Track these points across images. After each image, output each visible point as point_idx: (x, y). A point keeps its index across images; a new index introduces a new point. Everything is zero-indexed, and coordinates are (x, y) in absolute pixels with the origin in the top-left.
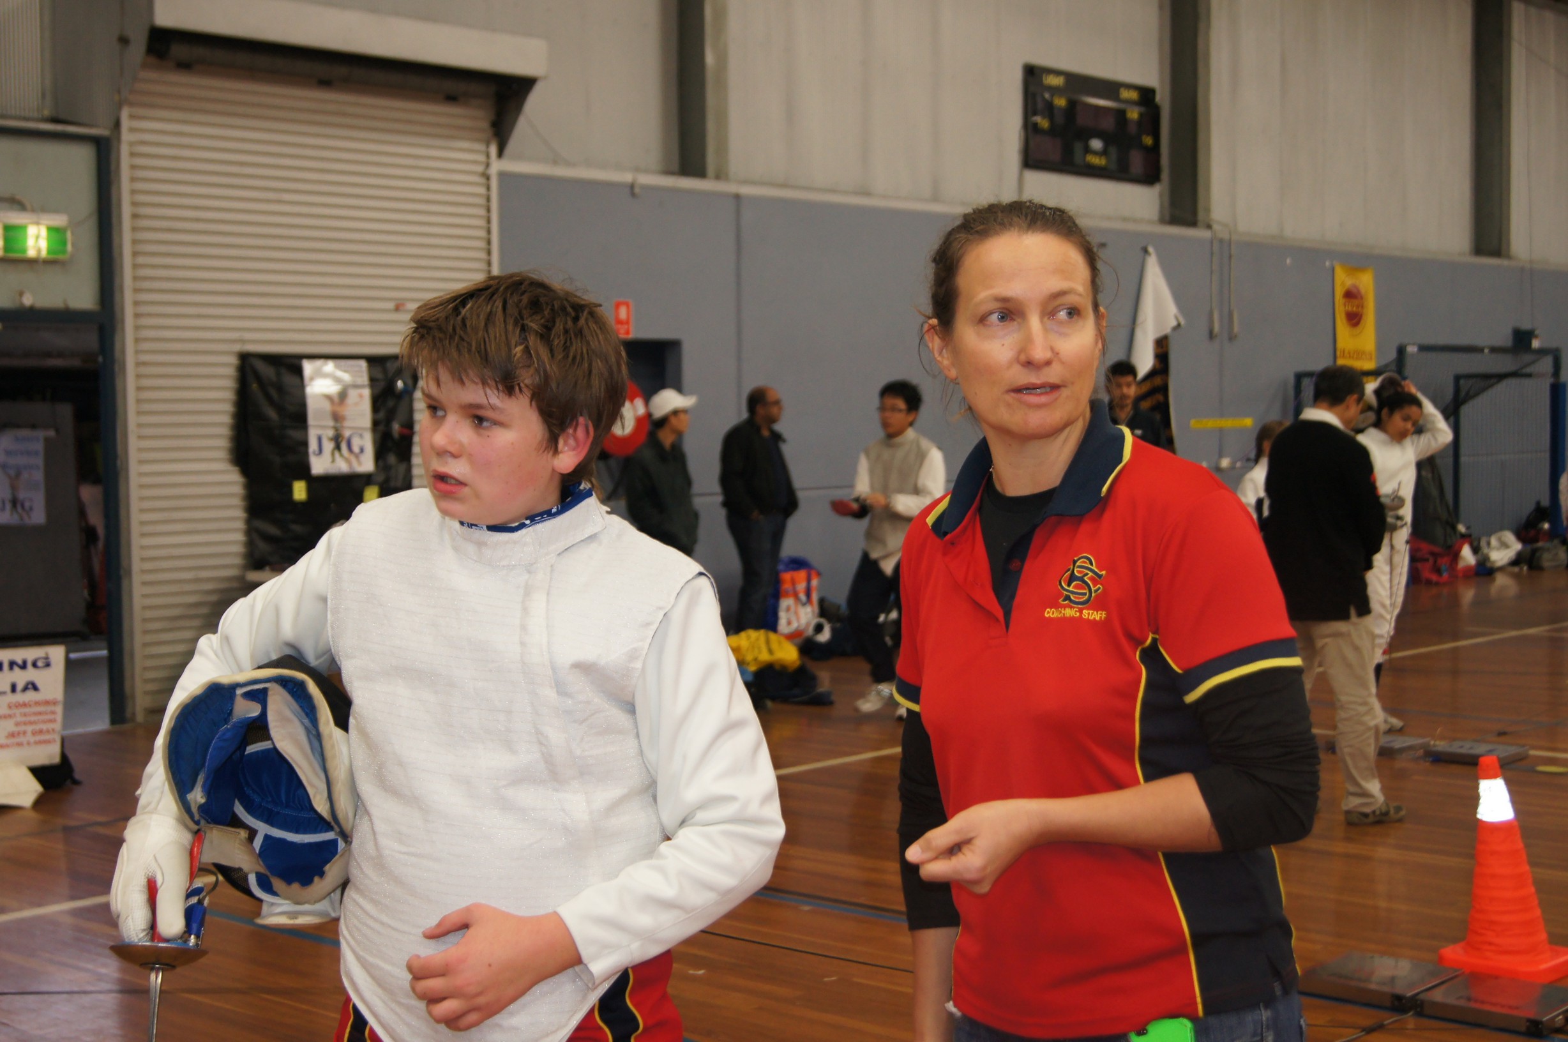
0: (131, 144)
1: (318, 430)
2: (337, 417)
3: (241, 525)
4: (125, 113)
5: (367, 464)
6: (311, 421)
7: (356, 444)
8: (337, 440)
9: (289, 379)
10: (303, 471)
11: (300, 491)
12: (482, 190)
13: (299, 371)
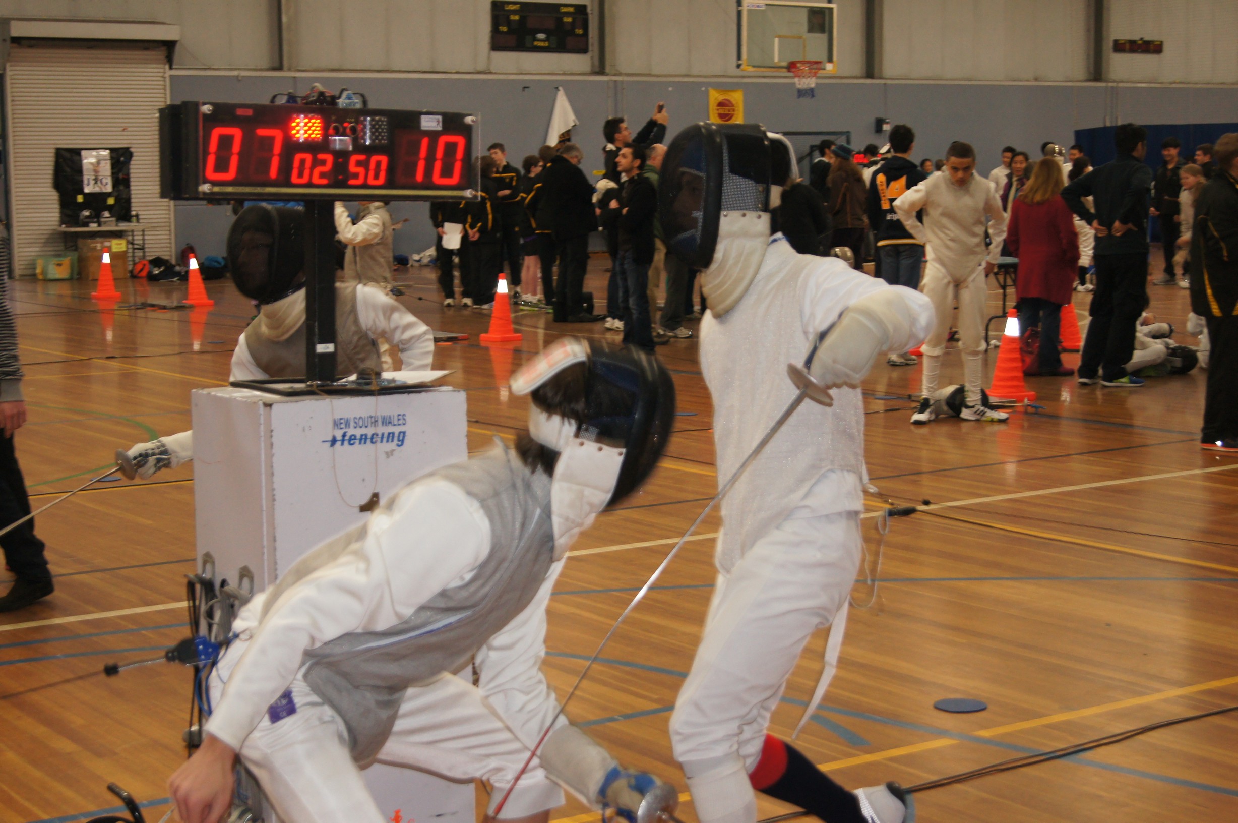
0: (11, 75)
1: (88, 176)
2: (96, 171)
3: (58, 210)
4: (8, 65)
5: (109, 189)
6: (85, 173)
7: (104, 181)
8: (96, 180)
9: (76, 158)
10: (81, 191)
11: (80, 198)
12: (163, 83)
13: (80, 155)
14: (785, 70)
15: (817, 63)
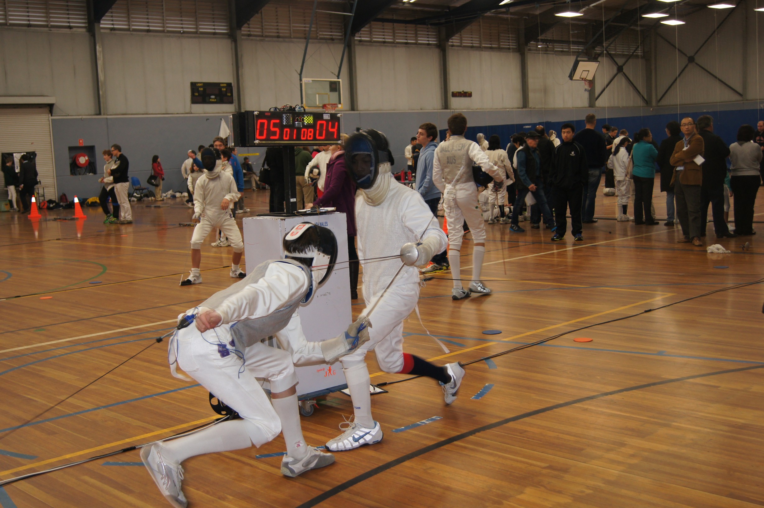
6: (15, 163)
12: (48, 122)
13: (13, 155)
14: (321, 108)
15: (335, 104)
